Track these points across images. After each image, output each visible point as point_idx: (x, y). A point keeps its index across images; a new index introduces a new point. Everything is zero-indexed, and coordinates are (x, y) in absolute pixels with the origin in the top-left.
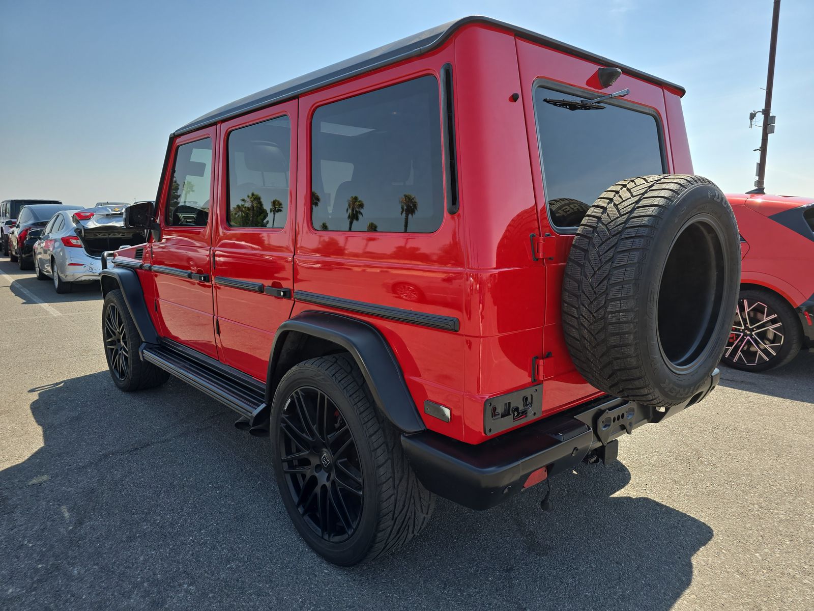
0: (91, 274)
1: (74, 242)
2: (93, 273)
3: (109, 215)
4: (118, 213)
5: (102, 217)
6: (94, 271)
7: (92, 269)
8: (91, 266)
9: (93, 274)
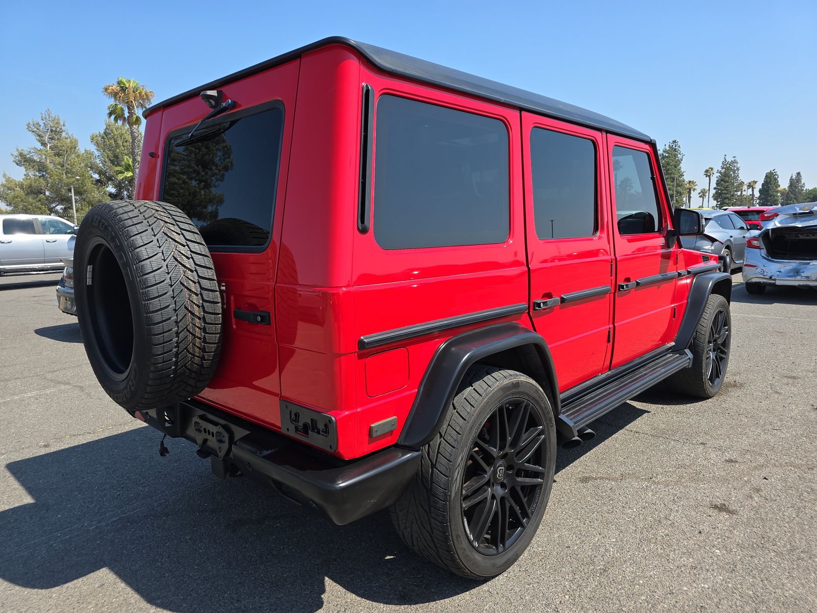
0: (761, 276)
1: (755, 243)
2: (764, 275)
3: (796, 214)
4: (807, 211)
5: (788, 216)
6: (765, 274)
7: (764, 272)
8: (764, 268)
9: (763, 277)
